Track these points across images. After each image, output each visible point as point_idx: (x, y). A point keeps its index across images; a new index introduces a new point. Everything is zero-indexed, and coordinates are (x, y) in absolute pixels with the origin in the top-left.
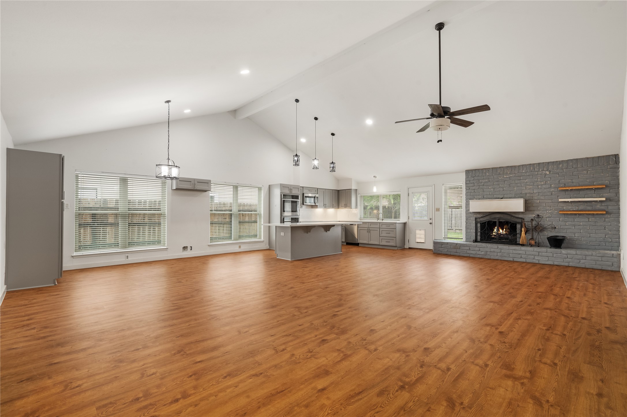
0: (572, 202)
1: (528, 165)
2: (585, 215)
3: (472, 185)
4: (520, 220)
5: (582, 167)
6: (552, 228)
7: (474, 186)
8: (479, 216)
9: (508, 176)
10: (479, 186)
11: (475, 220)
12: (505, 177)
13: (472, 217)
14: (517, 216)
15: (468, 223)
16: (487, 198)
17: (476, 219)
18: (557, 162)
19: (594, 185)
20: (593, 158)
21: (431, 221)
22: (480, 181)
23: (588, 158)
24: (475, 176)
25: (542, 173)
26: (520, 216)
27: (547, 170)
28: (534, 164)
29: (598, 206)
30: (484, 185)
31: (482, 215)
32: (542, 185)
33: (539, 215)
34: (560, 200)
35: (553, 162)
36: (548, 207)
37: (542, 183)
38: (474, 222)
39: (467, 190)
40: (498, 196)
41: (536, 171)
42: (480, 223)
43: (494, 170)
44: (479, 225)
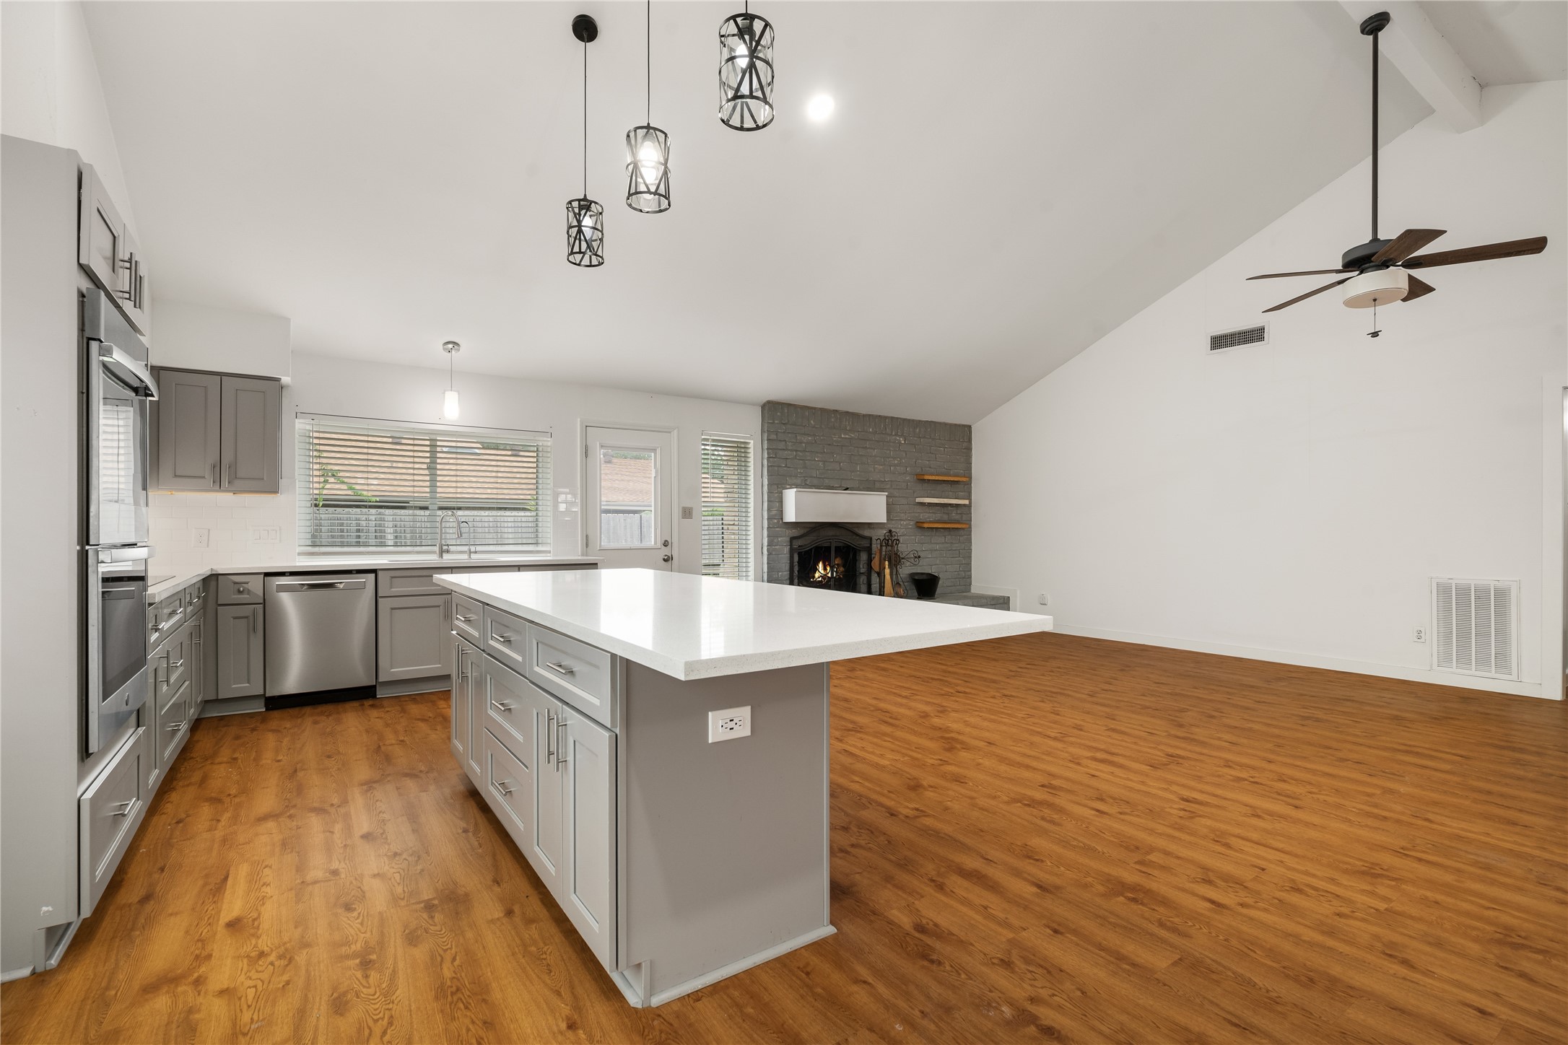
0: (930, 504)
1: (877, 416)
2: (942, 530)
3: (782, 445)
4: (865, 543)
5: (940, 439)
6: (916, 557)
7: (787, 450)
8: (795, 533)
9: (847, 436)
10: (796, 451)
11: (791, 545)
12: (843, 436)
13: (781, 537)
14: (861, 532)
15: (774, 553)
16: (811, 487)
17: (792, 539)
18: (913, 420)
19: (950, 476)
20: (952, 426)
21: (666, 551)
22: (798, 438)
23: (945, 424)
24: (789, 421)
25: (896, 439)
26: (866, 533)
27: (902, 436)
28: (886, 418)
29: (954, 516)
30: (805, 451)
31: (802, 532)
32: (895, 465)
33: (893, 530)
34: (918, 500)
35: (909, 420)
36: (903, 515)
37: (896, 462)
38: (786, 550)
39: (771, 459)
40: (832, 483)
41: (888, 434)
42: (800, 554)
43: (824, 412)
44: (796, 558)
